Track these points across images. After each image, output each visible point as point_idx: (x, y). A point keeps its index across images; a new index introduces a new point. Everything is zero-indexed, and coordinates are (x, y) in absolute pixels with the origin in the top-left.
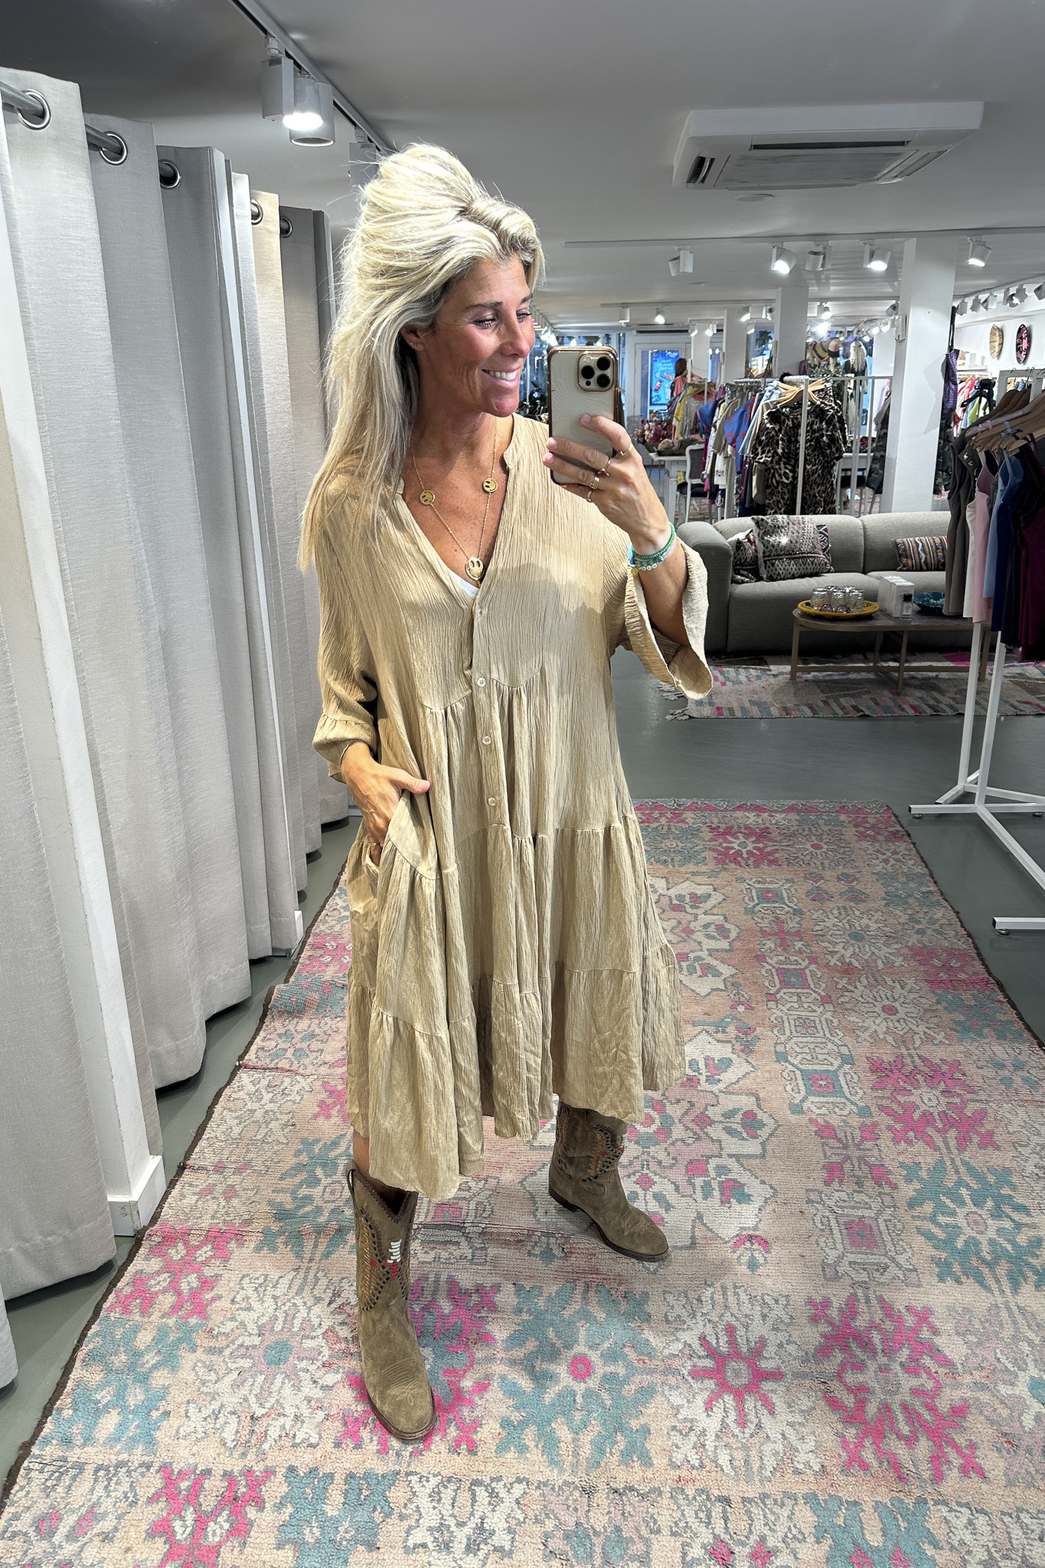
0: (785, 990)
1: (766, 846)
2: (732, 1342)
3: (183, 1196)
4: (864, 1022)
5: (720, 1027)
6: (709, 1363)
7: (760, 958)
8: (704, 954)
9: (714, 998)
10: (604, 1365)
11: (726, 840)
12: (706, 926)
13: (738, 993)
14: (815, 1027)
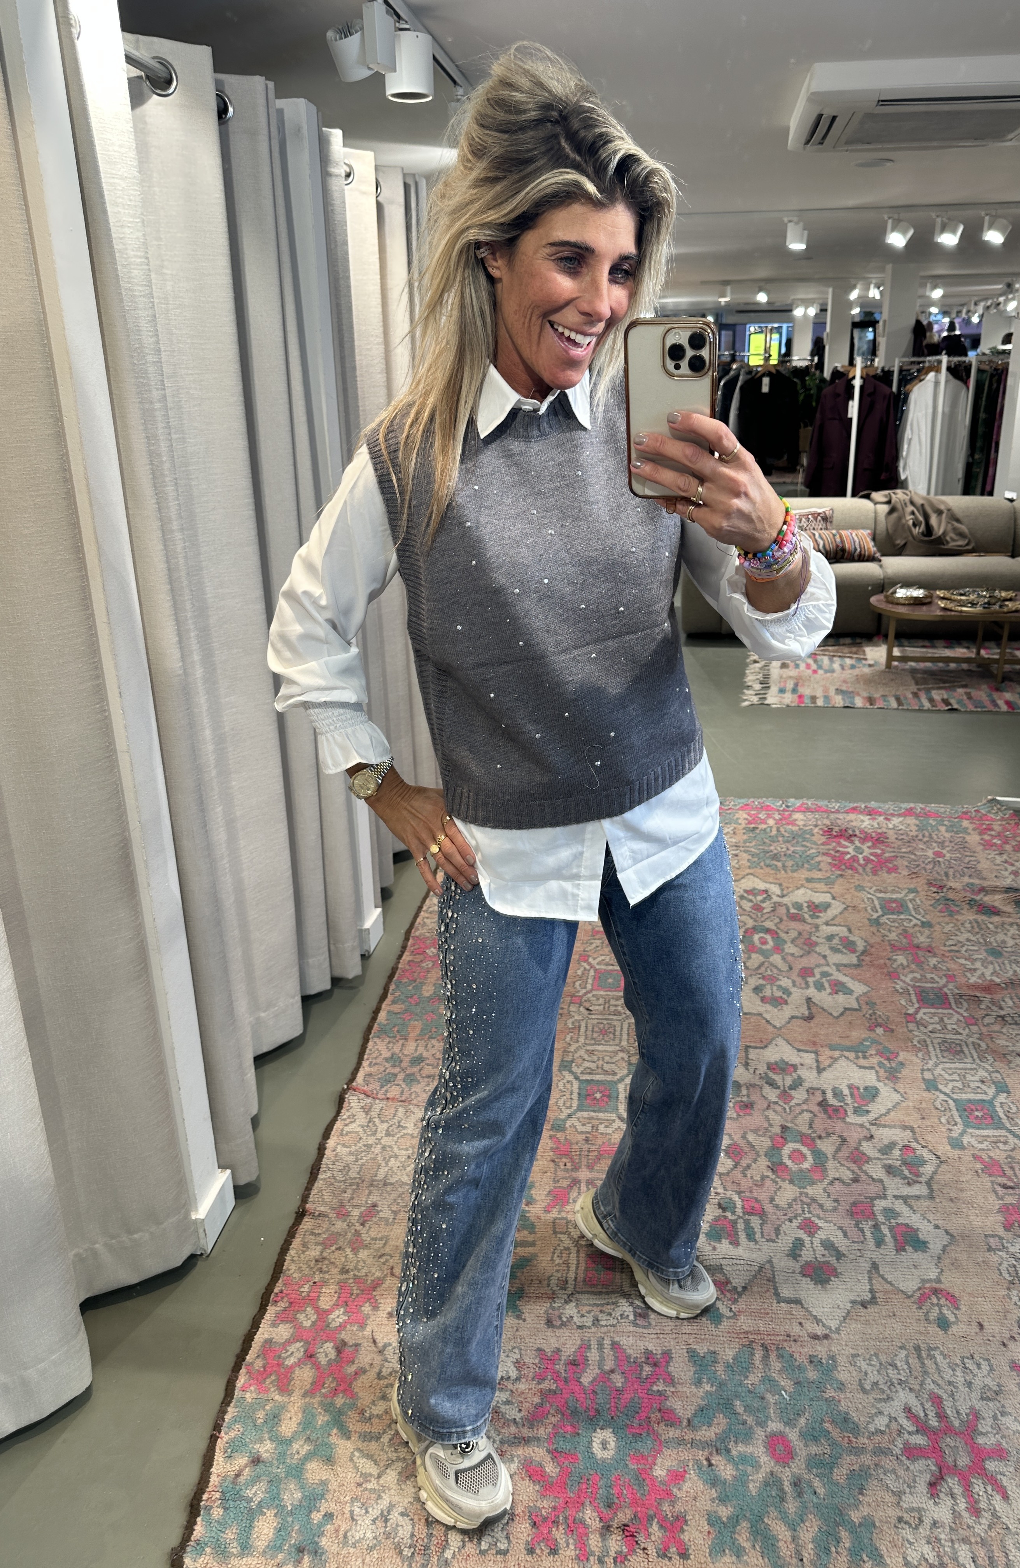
0: (923, 1011)
1: (883, 852)
2: (942, 1416)
3: (305, 1245)
4: (1014, 1045)
5: (859, 1050)
6: (919, 1440)
7: (893, 975)
8: (832, 970)
9: (848, 1017)
10: (806, 1446)
11: (839, 844)
12: (830, 938)
13: (875, 1014)
14: (963, 1052)
